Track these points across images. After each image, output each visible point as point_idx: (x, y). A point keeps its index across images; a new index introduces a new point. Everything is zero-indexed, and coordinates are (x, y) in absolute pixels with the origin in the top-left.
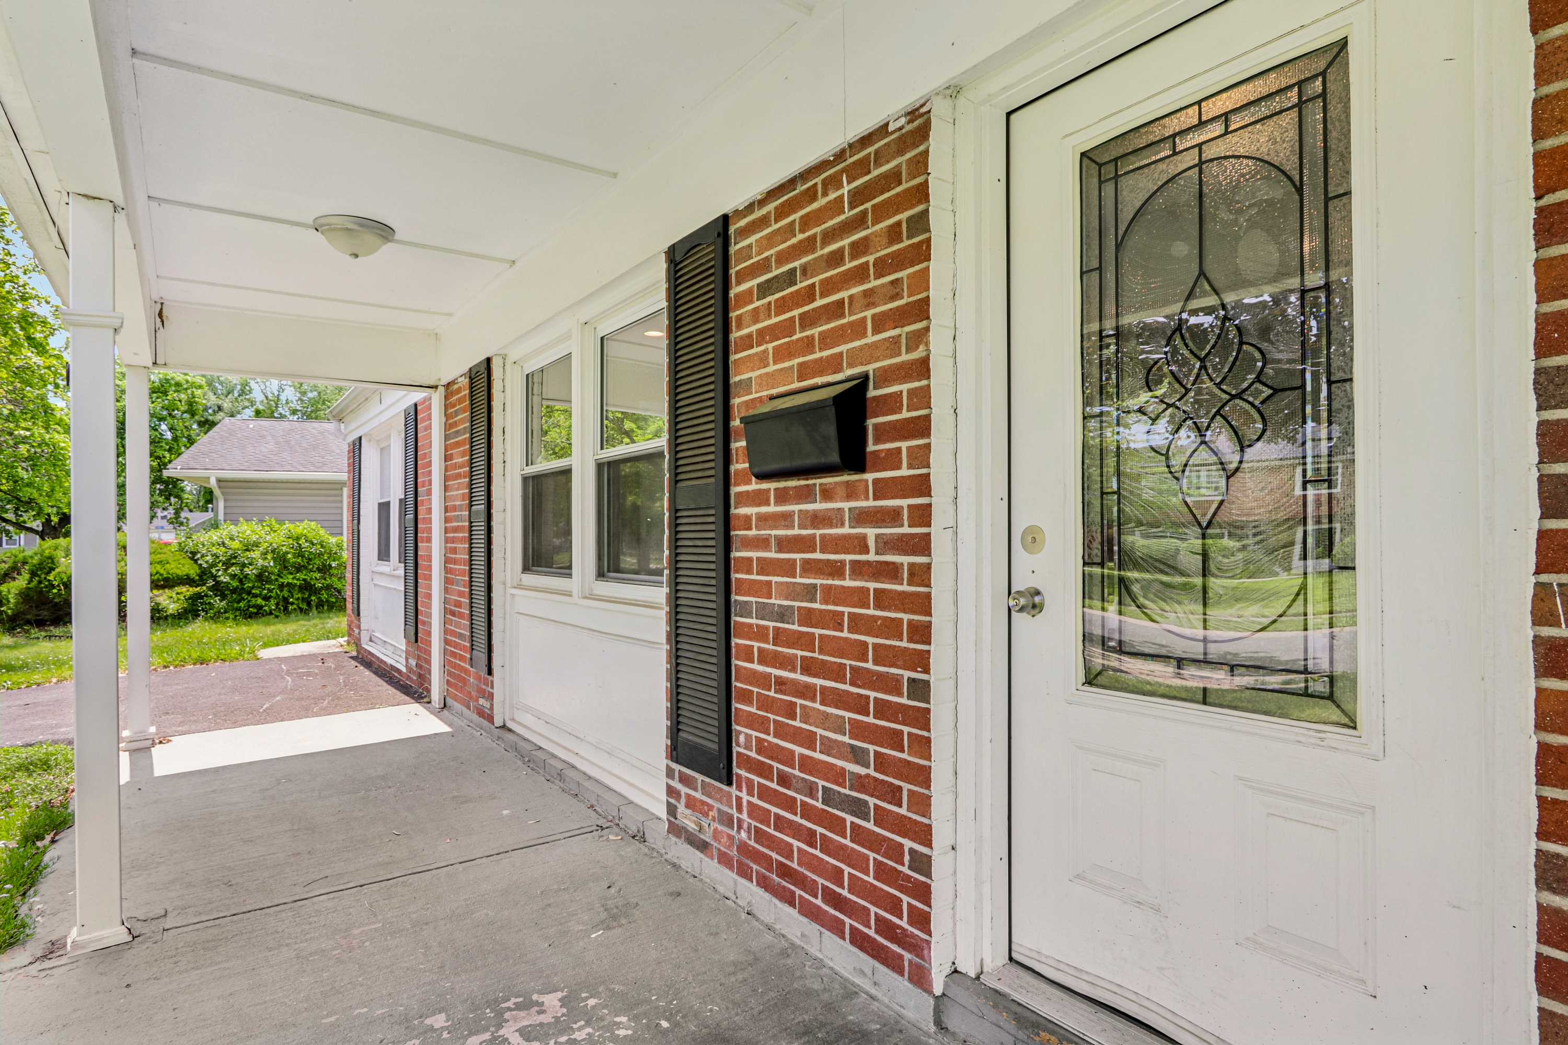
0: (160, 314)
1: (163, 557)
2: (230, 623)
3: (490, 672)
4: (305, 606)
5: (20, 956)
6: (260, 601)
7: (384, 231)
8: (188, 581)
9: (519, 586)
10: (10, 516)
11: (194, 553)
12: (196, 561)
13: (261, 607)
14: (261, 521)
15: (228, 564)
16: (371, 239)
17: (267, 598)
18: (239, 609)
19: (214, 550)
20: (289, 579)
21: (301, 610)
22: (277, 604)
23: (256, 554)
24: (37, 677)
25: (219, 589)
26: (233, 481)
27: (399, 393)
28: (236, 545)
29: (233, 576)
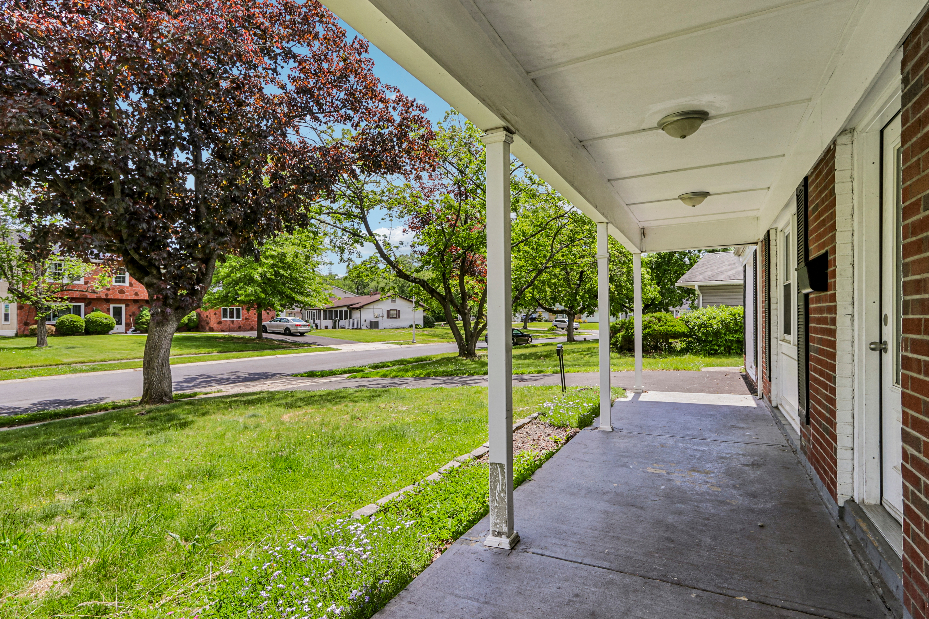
0: (643, 233)
1: (673, 324)
2: (701, 356)
3: (770, 380)
4: (739, 352)
5: (590, 428)
6: (716, 347)
7: (705, 194)
8: (684, 335)
9: (784, 340)
10: (627, 305)
11: (688, 322)
12: (688, 326)
13: (717, 350)
14: (718, 306)
15: (700, 327)
16: (699, 198)
17: (719, 346)
18: (706, 350)
19: (695, 320)
20: (729, 337)
21: (737, 353)
22: (725, 349)
23: (713, 322)
24: (620, 368)
25: (698, 340)
26: (706, 286)
27: (750, 246)
28: (705, 318)
29: (703, 333)
